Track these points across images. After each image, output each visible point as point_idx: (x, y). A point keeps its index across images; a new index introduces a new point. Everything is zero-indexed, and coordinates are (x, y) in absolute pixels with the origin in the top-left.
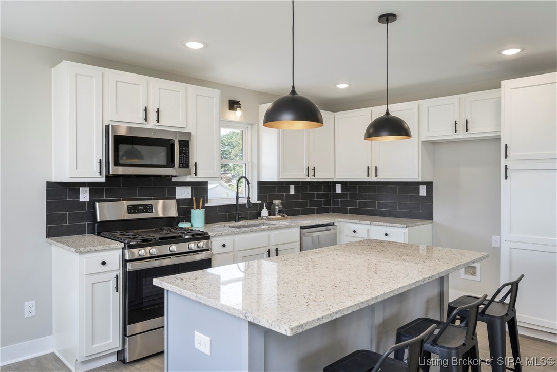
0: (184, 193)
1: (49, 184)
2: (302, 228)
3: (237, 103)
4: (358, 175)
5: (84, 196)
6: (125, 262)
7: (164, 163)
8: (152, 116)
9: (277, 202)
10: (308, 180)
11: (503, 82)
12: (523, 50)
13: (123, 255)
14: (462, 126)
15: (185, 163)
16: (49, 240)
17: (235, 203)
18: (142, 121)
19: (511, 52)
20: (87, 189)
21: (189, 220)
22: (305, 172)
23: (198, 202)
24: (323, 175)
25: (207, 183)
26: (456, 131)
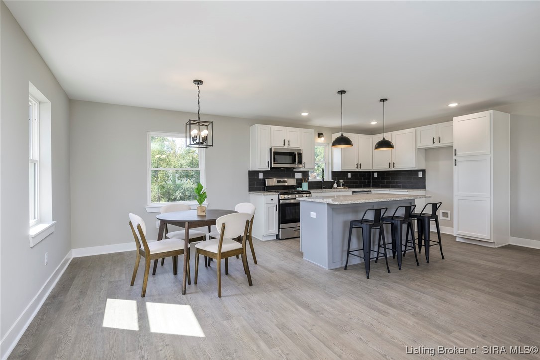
0: (298, 176)
1: (249, 171)
2: (353, 192)
3: (322, 134)
4: (385, 167)
5: (261, 176)
6: (279, 200)
7: (291, 162)
8: (286, 143)
9: (341, 181)
10: (358, 170)
11: (454, 118)
12: (459, 104)
13: (278, 198)
14: (437, 140)
15: (300, 162)
16: (250, 192)
17: (321, 180)
18: (282, 145)
19: (453, 105)
20: (262, 173)
21: (301, 187)
22: (356, 166)
23: (304, 180)
24: (365, 168)
25: (308, 171)
26: (434, 143)
